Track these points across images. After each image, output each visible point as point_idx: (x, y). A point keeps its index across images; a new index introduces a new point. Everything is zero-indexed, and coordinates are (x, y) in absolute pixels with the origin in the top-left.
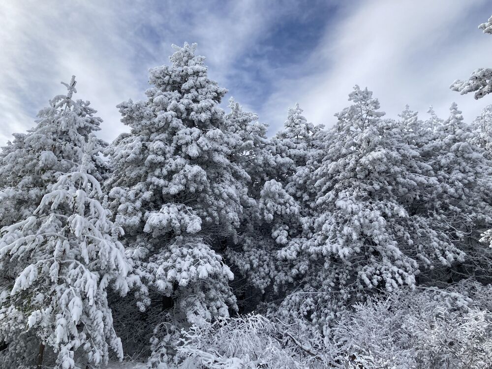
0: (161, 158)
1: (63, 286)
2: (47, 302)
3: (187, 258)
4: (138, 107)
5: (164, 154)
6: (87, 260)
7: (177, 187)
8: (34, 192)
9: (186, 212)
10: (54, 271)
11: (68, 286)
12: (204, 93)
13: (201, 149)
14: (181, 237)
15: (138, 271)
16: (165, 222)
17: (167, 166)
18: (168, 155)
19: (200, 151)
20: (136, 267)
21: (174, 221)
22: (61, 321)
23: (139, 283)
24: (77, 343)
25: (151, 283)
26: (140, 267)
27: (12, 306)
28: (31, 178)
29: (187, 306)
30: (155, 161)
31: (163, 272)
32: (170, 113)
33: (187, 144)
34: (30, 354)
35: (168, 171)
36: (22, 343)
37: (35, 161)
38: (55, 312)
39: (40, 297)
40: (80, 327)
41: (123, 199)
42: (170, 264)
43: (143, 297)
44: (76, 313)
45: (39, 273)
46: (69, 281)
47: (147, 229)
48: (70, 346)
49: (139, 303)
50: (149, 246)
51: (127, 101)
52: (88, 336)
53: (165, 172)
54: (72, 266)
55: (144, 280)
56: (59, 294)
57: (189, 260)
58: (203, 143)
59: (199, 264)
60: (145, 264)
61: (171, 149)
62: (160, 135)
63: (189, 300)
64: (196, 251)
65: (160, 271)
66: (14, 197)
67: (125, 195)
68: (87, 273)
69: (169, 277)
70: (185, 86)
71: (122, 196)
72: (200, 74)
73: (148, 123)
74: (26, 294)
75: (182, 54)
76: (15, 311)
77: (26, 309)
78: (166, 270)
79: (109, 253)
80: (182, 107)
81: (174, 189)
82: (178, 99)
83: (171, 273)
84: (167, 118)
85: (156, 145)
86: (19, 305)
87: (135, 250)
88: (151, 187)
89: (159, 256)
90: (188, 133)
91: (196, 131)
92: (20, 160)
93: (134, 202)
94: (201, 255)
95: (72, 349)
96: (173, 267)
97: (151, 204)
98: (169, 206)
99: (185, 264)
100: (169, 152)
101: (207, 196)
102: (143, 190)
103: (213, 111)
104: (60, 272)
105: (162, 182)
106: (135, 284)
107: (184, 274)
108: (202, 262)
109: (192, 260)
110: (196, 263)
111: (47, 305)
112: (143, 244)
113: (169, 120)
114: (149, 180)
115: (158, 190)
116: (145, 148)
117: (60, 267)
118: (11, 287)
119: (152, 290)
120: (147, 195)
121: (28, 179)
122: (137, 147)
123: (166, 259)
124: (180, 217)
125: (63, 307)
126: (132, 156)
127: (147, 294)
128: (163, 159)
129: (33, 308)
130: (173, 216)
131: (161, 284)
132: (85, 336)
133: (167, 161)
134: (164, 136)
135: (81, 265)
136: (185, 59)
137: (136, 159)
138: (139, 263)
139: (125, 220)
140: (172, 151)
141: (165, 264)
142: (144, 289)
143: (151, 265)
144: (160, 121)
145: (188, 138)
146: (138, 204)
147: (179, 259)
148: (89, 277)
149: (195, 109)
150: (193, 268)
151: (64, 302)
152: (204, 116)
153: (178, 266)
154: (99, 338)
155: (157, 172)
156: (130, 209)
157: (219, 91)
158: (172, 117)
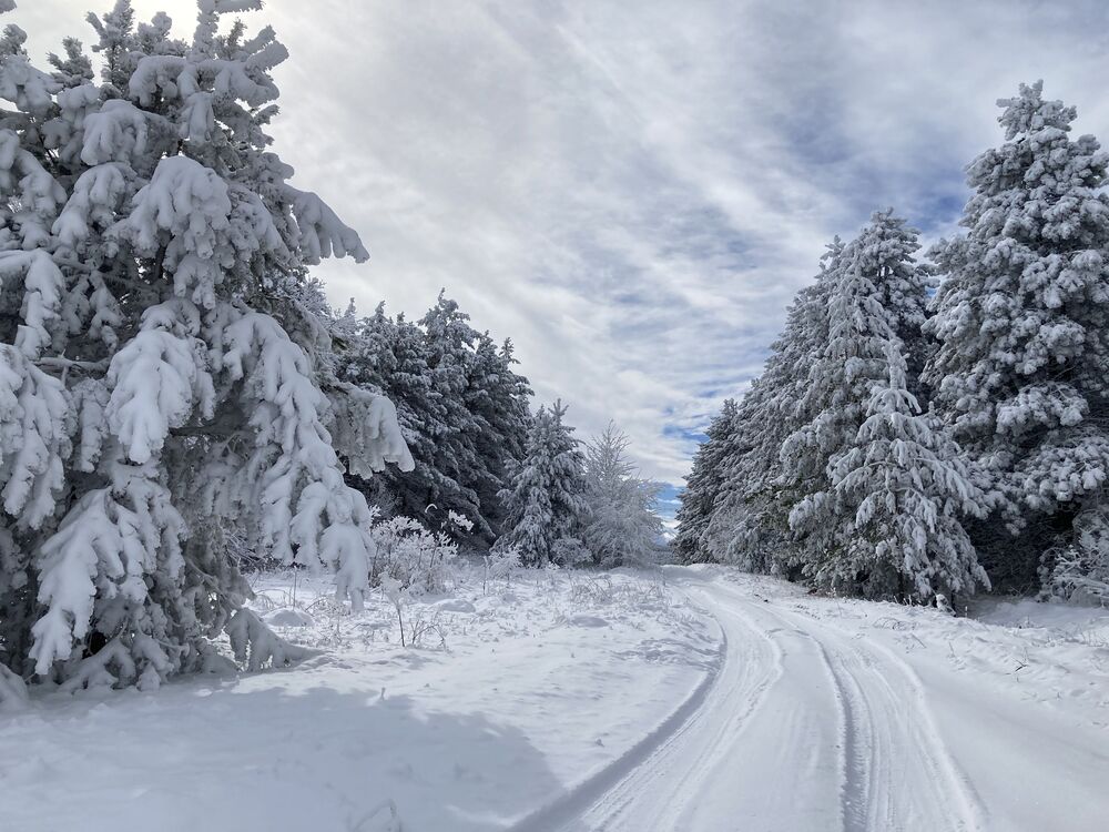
0: (1003, 321)
1: (903, 516)
2: (892, 533)
3: (1066, 463)
4: (957, 247)
5: (1007, 313)
6: (921, 487)
7: (1035, 363)
8: (850, 410)
9: (1058, 395)
10: (890, 501)
11: (908, 515)
12: (1065, 178)
13: (1066, 291)
14: (1056, 433)
15: (999, 485)
16: (1021, 419)
17: (1014, 330)
18: (1014, 314)
19: (1064, 295)
20: (997, 480)
21: (1036, 413)
22: (908, 550)
23: (1002, 500)
24: (931, 571)
25: (1020, 499)
26: (1002, 480)
27: (861, 538)
28: (841, 390)
29: (1083, 526)
30: (994, 328)
31: (1034, 484)
32: (1005, 243)
33: (1042, 287)
34: (890, 583)
35: (1018, 339)
36: (880, 573)
37: (841, 369)
38: (901, 541)
39: (884, 528)
40: (932, 556)
41: (960, 391)
42: (1042, 473)
43: (1013, 517)
44: (920, 542)
45: (876, 505)
46: (908, 510)
47: (1000, 429)
48: (923, 573)
49: (1008, 526)
50: (1013, 448)
51: (938, 243)
52: (942, 564)
53: (1013, 341)
54: (907, 494)
55: (1009, 496)
56: (901, 524)
57: (1069, 465)
58: (1067, 283)
59: (1084, 469)
60: (1008, 474)
61: (1018, 300)
62: (998, 280)
63: (1085, 516)
64: (1079, 451)
65: (1028, 483)
66: (831, 422)
67: (962, 386)
68: (924, 501)
69: (1041, 491)
70: (1029, 175)
71: (958, 387)
72: (1053, 144)
73: (976, 265)
74: (871, 525)
75: (1017, 113)
76: (865, 542)
77: (874, 540)
78: (1038, 481)
79: (945, 476)
80: (1027, 221)
81: (1029, 367)
82: (1021, 202)
83: (1044, 485)
84: (1001, 253)
85: (992, 301)
86: (866, 536)
87: (992, 458)
88: (997, 366)
89: (1028, 461)
90: (1041, 267)
91: (1054, 258)
92: (825, 373)
93: (977, 392)
94: (1086, 456)
95: (927, 576)
96: (1048, 476)
97: (1005, 389)
98: (1027, 392)
99: (1063, 472)
100: (1014, 307)
101: (1097, 357)
102: (987, 372)
103: (1083, 212)
104: (897, 502)
105: (1010, 357)
106: (997, 502)
107: (1062, 485)
108: (1088, 466)
109: (1074, 464)
110: (1080, 468)
111: (892, 536)
112: (1003, 446)
113: (1006, 255)
114: (992, 356)
115: (1008, 369)
116: (976, 307)
117: (896, 496)
118: (854, 518)
119: (1024, 508)
120: (994, 378)
121: (838, 394)
122: (963, 314)
123: (1037, 465)
124: (1047, 404)
125: (908, 537)
126: (959, 329)
127: (1018, 513)
128: (1006, 321)
129: (880, 539)
130: (1034, 406)
131: (1032, 500)
132: (938, 564)
133: (1013, 323)
134: (1002, 281)
135: (916, 492)
136: (1024, 118)
137: (968, 330)
138: (999, 474)
139: (970, 419)
140: (1020, 304)
141: (1035, 472)
142: (1012, 508)
143: (1016, 476)
144: (991, 262)
145: (1042, 276)
146: (984, 393)
147: (1054, 465)
148: (926, 506)
149: (1050, 218)
150: (1075, 477)
151: (907, 532)
152: (1065, 229)
153: (1054, 474)
154: (954, 566)
155: (1002, 342)
156: (973, 403)
157: (1093, 164)
158: (1010, 248)
